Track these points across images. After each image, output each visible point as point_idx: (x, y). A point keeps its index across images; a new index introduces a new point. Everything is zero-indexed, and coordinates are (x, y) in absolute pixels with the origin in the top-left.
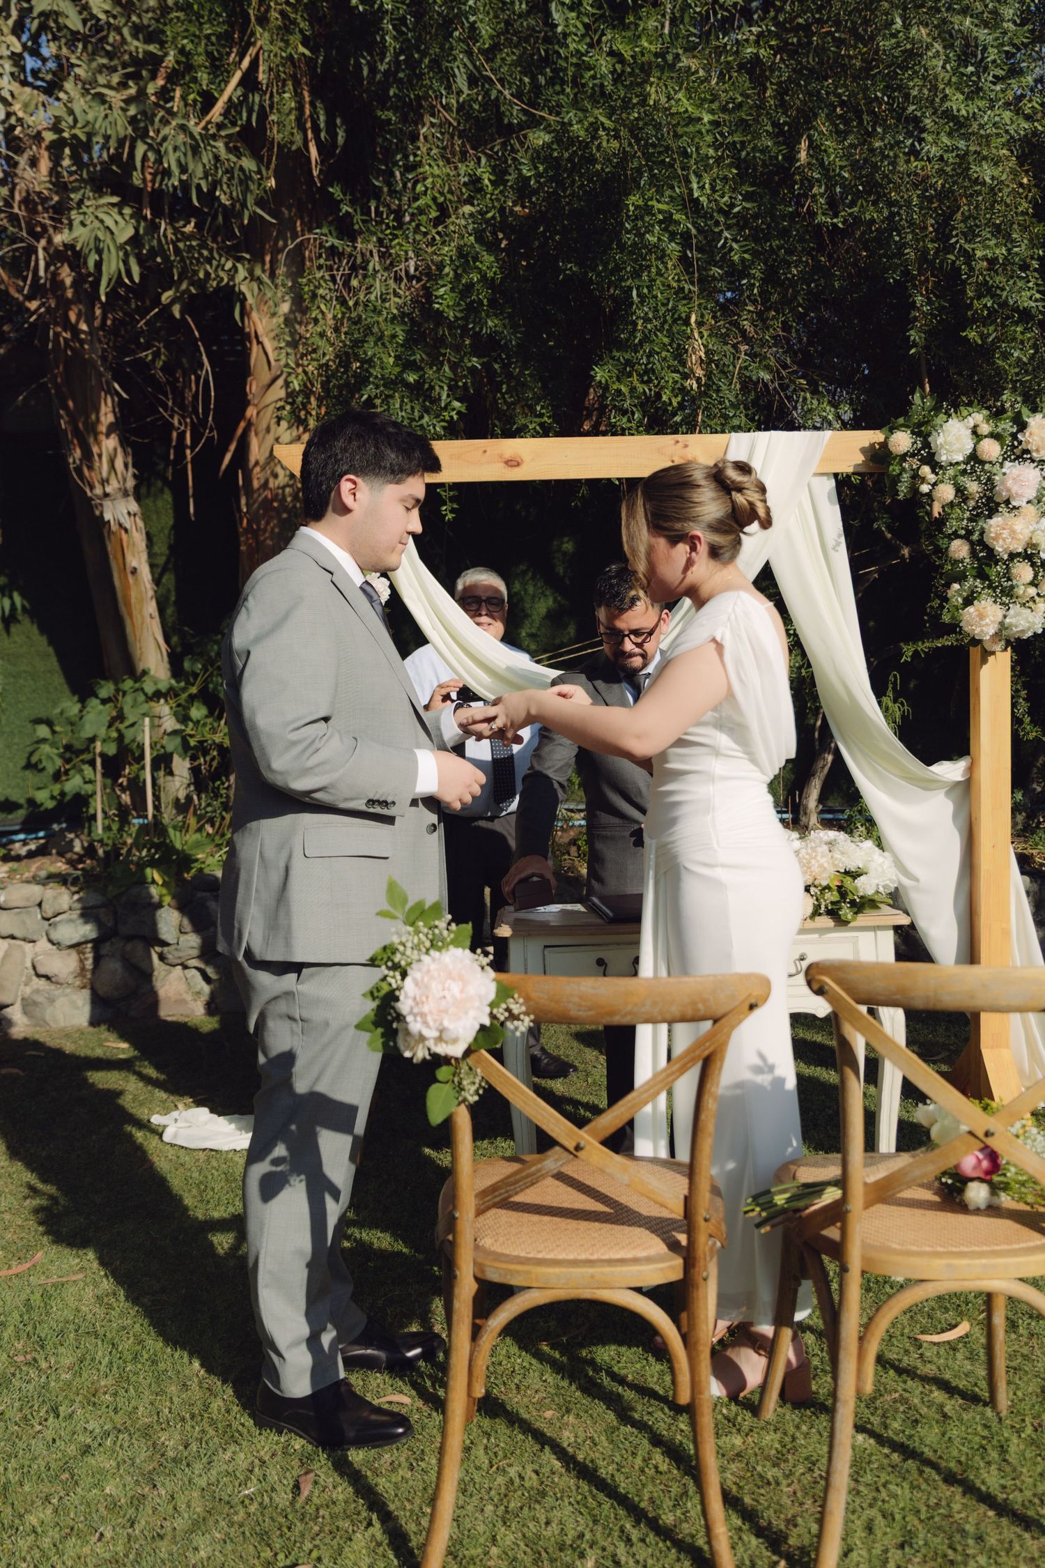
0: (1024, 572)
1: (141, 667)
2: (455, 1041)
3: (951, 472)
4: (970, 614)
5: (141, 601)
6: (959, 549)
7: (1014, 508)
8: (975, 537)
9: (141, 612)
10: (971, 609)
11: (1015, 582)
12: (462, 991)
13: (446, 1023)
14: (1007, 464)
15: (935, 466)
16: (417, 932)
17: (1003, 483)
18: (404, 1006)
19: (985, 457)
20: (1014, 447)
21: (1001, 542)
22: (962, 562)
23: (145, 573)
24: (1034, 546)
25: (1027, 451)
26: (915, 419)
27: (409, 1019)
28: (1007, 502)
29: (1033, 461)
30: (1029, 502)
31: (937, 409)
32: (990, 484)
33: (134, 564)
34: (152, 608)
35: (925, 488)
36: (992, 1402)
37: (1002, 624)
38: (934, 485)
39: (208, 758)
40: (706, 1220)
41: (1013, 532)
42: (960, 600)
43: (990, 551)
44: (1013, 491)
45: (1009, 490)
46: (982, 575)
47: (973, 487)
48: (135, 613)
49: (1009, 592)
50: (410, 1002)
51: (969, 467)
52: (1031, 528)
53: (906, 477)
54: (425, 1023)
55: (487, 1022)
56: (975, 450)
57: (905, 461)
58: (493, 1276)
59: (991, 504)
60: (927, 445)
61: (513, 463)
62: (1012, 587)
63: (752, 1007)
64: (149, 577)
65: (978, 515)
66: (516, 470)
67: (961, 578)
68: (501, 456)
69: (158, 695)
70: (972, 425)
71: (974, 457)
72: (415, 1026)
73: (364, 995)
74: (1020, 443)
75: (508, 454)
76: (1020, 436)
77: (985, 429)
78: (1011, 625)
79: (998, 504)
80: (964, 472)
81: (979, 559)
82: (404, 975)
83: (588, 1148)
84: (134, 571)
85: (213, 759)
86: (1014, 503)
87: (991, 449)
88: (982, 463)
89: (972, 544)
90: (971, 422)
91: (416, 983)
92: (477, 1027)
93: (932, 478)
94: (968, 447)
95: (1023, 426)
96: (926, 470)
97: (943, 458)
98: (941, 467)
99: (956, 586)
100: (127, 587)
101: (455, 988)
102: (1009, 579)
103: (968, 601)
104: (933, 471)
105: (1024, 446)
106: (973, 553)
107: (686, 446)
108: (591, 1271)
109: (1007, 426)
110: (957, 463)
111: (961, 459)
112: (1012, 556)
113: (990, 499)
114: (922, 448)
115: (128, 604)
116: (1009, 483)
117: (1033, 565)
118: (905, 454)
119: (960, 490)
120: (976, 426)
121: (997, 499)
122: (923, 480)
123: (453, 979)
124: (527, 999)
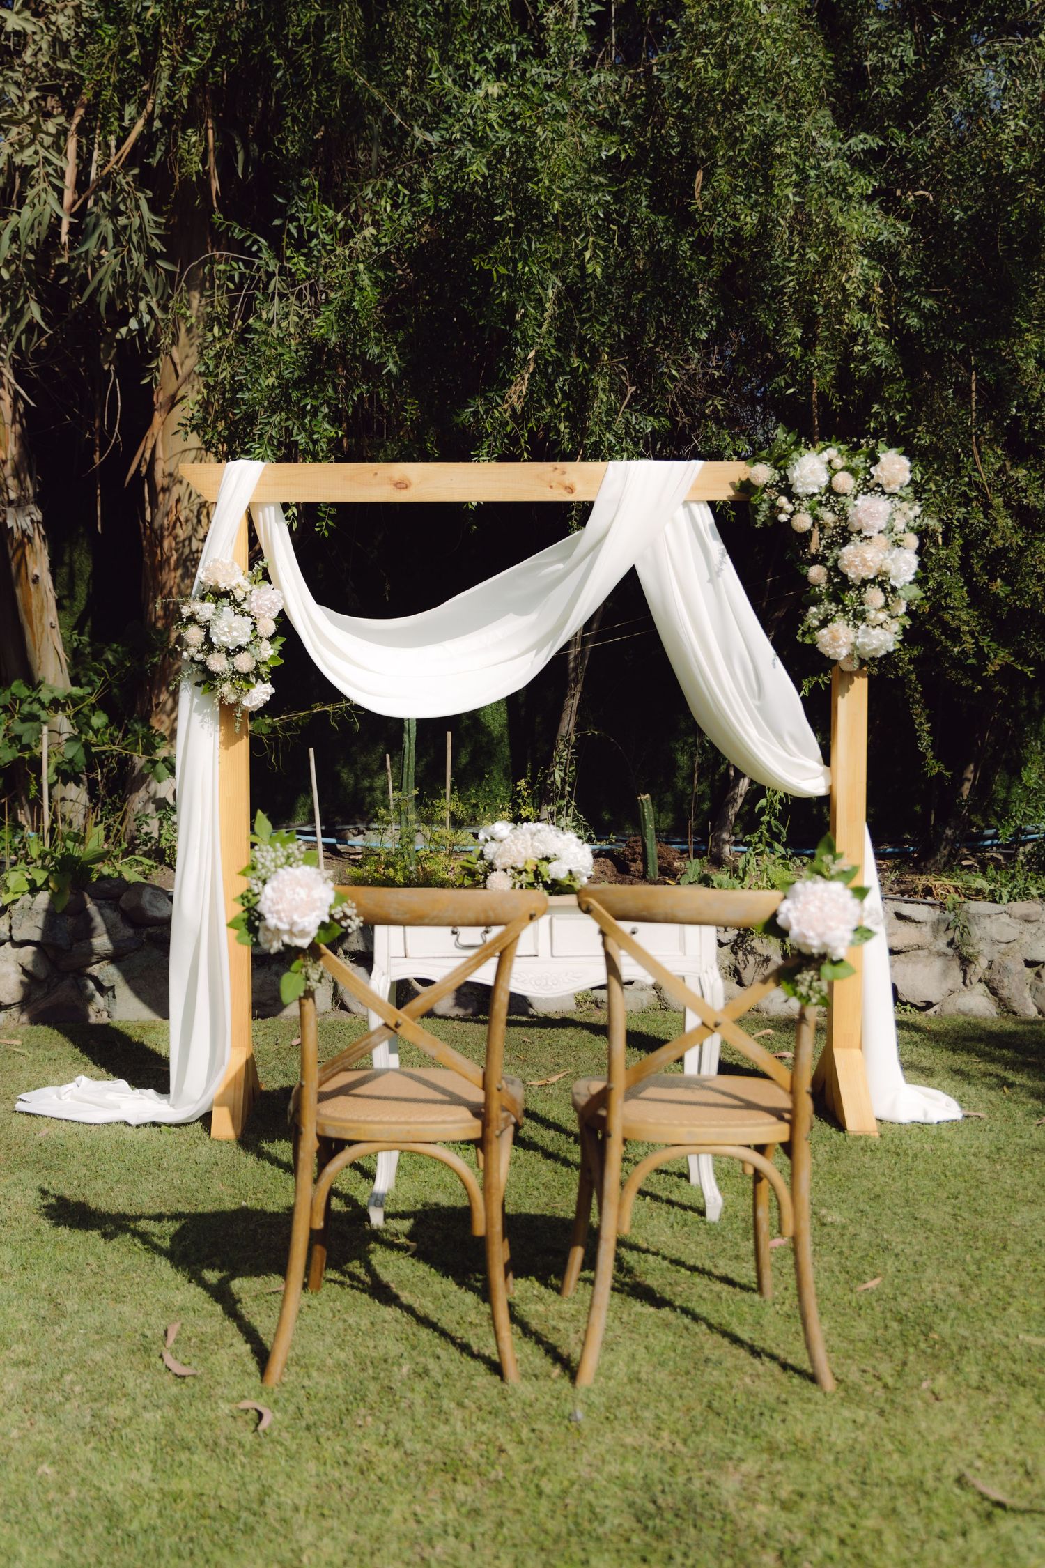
0: (875, 597)
1: (39, 676)
2: (303, 934)
3: (806, 504)
4: (824, 636)
5: (42, 608)
6: (816, 573)
7: (866, 538)
8: (830, 564)
9: (41, 618)
10: (824, 631)
11: (866, 607)
12: (308, 896)
13: (296, 918)
14: (860, 496)
15: (792, 496)
16: (275, 850)
17: (855, 514)
18: (263, 907)
19: (839, 489)
20: (866, 480)
21: (853, 569)
22: (819, 586)
23: (47, 580)
24: (886, 573)
25: (878, 485)
26: (777, 452)
27: (267, 916)
28: (860, 532)
29: (883, 493)
30: (880, 532)
31: (797, 443)
32: (843, 514)
33: (36, 572)
34: (52, 615)
35: (783, 518)
36: (759, 1289)
37: (853, 644)
38: (792, 514)
39: (105, 770)
40: (499, 1090)
41: (864, 562)
42: (816, 623)
43: (844, 577)
44: (864, 522)
45: (860, 521)
46: (836, 598)
47: (829, 518)
48: (36, 621)
49: (860, 616)
50: (269, 903)
51: (824, 499)
52: (882, 556)
53: (764, 506)
54: (280, 919)
55: (327, 919)
56: (830, 482)
57: (763, 491)
58: (332, 1133)
59: (845, 535)
60: (785, 478)
61: (402, 485)
62: (864, 612)
63: (532, 917)
64: (50, 585)
65: (833, 543)
66: (404, 492)
67: (817, 601)
68: (390, 478)
69: (56, 705)
70: (826, 459)
71: (830, 489)
72: (271, 921)
73: (234, 900)
74: (872, 477)
75: (397, 477)
76: (872, 470)
77: (839, 463)
78: (863, 644)
79: (851, 533)
80: (820, 503)
81: (834, 585)
82: (264, 882)
83: (404, 1025)
84: (36, 580)
85: (111, 770)
86: (865, 533)
87: (845, 482)
88: (838, 495)
89: (829, 569)
90: (826, 456)
91: (273, 889)
92: (319, 923)
93: (789, 508)
94: (823, 479)
95: (875, 461)
96: (783, 501)
97: (799, 489)
98: (799, 498)
99: (813, 609)
100: (28, 595)
101: (302, 893)
102: (862, 603)
103: (824, 623)
104: (790, 501)
105: (875, 480)
106: (830, 580)
107: (564, 473)
108: (408, 1127)
109: (859, 461)
110: (814, 495)
111: (816, 491)
112: (865, 582)
113: (844, 529)
114: (781, 480)
115: (28, 612)
116: (860, 515)
117: (884, 591)
118: (766, 486)
119: (816, 519)
120: (830, 462)
121: (850, 528)
122: (781, 510)
123: (301, 886)
124: (358, 906)
